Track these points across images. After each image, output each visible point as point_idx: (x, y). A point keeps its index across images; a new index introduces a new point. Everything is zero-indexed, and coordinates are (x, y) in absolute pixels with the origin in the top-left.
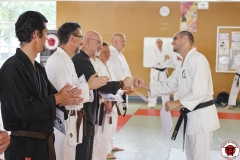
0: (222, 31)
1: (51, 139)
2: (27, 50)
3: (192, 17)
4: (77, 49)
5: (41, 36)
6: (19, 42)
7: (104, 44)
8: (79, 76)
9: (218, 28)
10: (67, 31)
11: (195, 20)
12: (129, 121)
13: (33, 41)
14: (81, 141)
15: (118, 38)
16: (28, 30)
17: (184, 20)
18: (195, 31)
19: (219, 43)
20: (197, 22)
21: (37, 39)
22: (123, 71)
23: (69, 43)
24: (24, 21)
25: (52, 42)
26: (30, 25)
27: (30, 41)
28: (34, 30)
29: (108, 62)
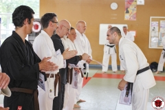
0: (153, 20)
1: (35, 94)
2: (20, 32)
3: (133, 10)
4: (54, 31)
5: (30, 23)
6: (14, 27)
7: (72, 29)
8: (56, 50)
9: (151, 17)
10: (47, 19)
11: (135, 12)
12: (90, 82)
13: (24, 26)
14: (57, 95)
15: (80, 24)
16: (21, 18)
17: (128, 12)
18: (135, 20)
19: (151, 28)
20: (136, 13)
21: (27, 25)
22: (84, 47)
23: (49, 27)
24: (19, 12)
25: (37, 27)
26: (22, 15)
27: (22, 26)
28: (25, 19)
29: (75, 41)
